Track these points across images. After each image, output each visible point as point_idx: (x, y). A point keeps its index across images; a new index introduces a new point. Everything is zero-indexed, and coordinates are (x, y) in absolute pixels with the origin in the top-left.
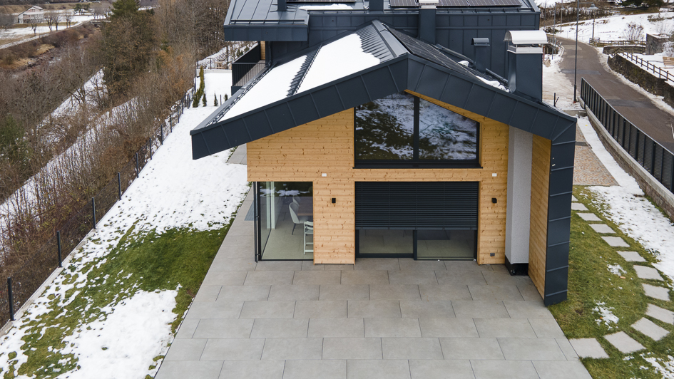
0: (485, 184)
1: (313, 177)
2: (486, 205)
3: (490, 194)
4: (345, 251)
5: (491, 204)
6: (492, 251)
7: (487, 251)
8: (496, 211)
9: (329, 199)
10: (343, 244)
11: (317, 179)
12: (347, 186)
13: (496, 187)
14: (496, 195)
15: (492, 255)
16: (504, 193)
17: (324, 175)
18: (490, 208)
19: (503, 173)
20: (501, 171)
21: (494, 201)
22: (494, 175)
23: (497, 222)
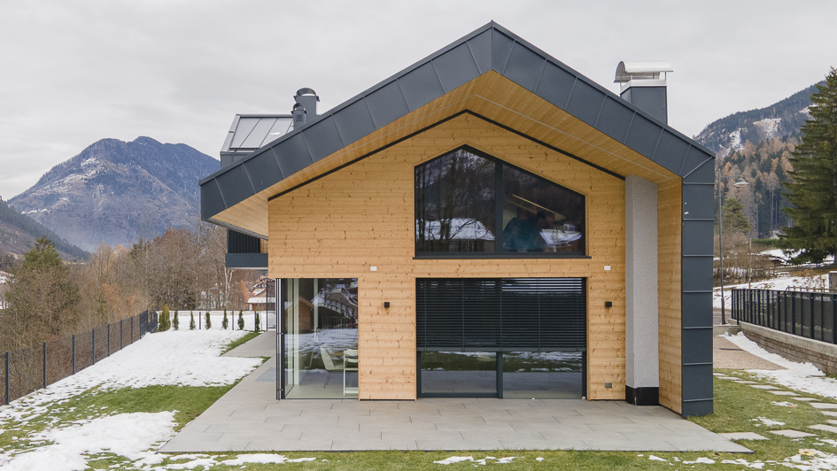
0: (594, 281)
1: (358, 272)
2: (597, 311)
3: (602, 296)
4: (402, 380)
5: (603, 310)
6: (608, 380)
7: (601, 380)
8: (612, 321)
9: (380, 303)
10: (400, 370)
11: (364, 275)
12: (405, 285)
13: (609, 286)
14: (610, 297)
15: (609, 386)
16: (621, 295)
17: (373, 269)
18: (603, 317)
19: (619, 265)
20: (617, 263)
21: (608, 305)
22: (608, 268)
23: (613, 337)
